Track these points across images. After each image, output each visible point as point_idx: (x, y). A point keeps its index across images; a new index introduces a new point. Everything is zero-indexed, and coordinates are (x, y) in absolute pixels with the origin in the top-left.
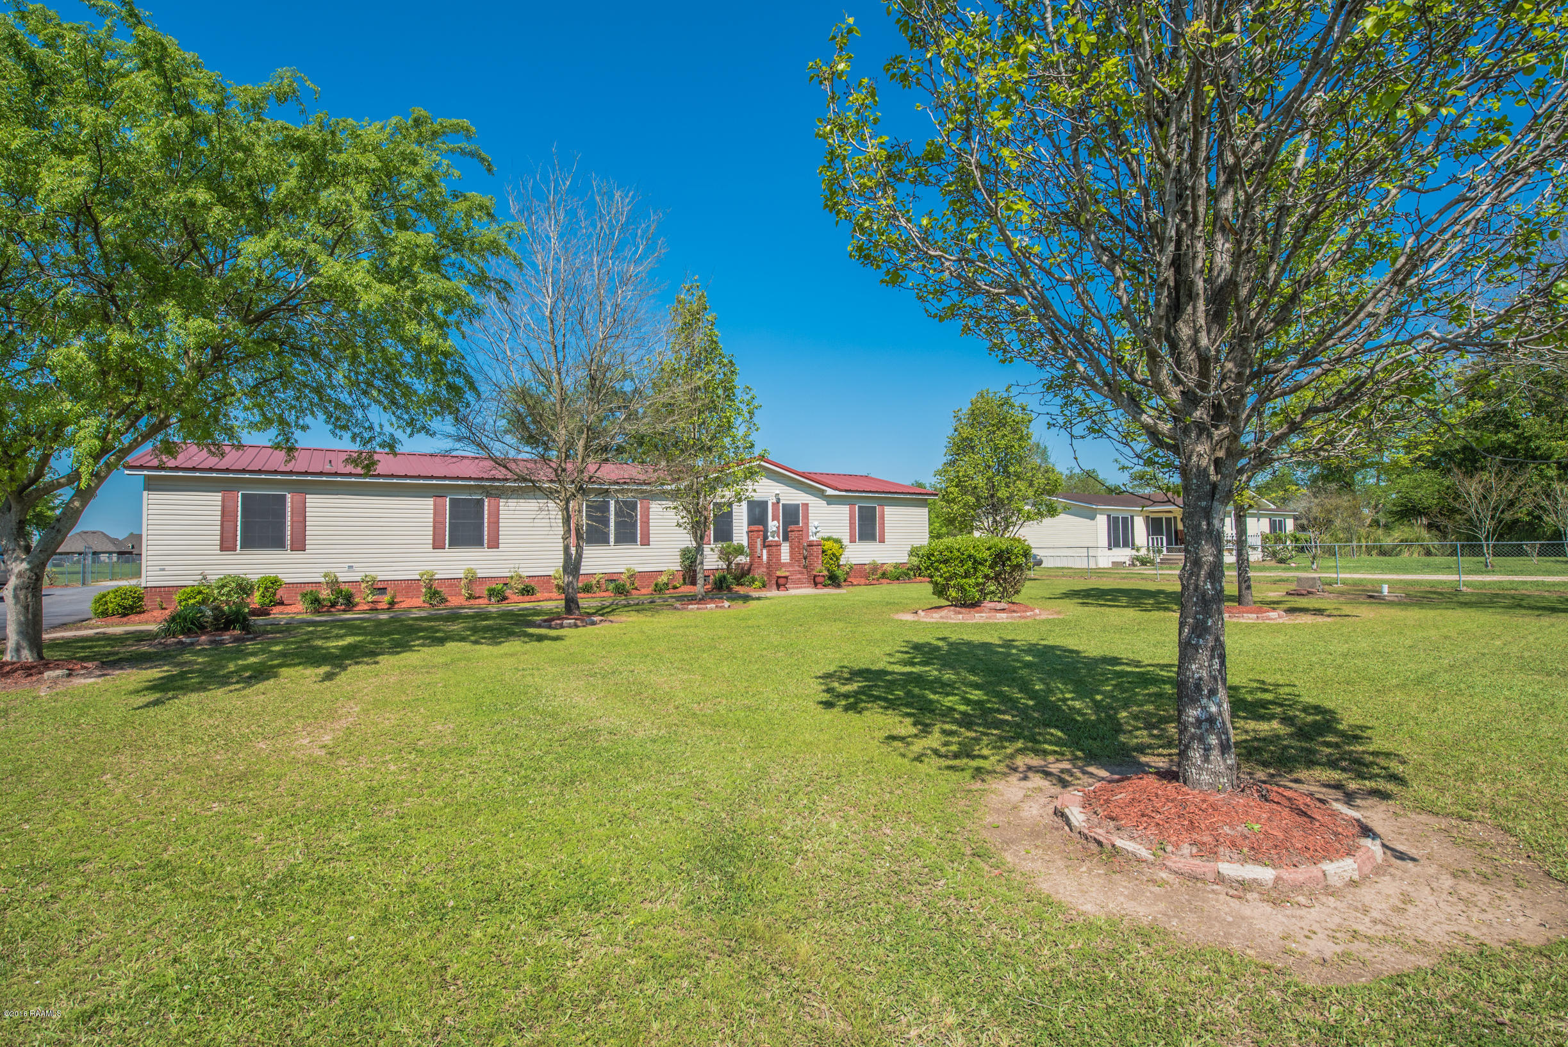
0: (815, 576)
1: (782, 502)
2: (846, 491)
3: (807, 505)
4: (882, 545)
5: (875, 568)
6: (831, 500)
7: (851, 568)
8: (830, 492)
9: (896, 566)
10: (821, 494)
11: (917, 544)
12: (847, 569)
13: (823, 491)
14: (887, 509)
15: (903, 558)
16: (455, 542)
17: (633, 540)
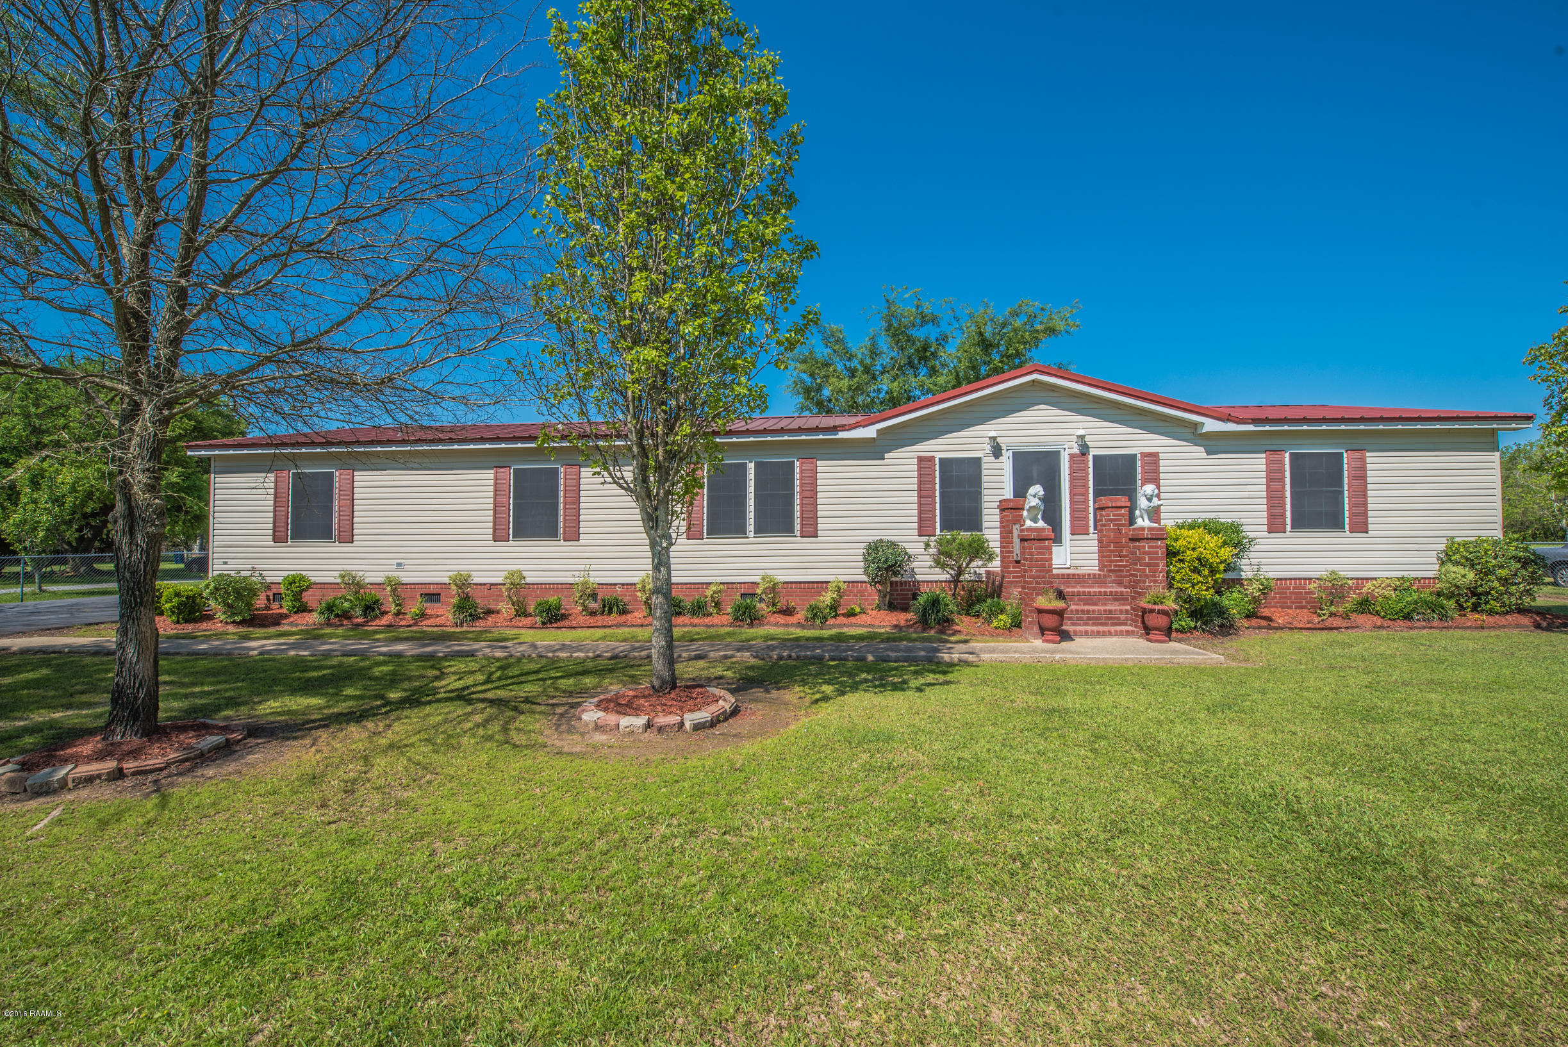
0: (1144, 611)
1: (1093, 452)
2: (1255, 421)
3: (1155, 456)
4: (1359, 539)
5: (1336, 590)
6: (1214, 444)
7: (1265, 590)
8: (1211, 425)
9: (1404, 586)
10: (1193, 434)
11: (1465, 534)
12: (1253, 589)
13: (1196, 425)
14: (1373, 460)
15: (1427, 567)
16: (521, 532)
17: (786, 528)
